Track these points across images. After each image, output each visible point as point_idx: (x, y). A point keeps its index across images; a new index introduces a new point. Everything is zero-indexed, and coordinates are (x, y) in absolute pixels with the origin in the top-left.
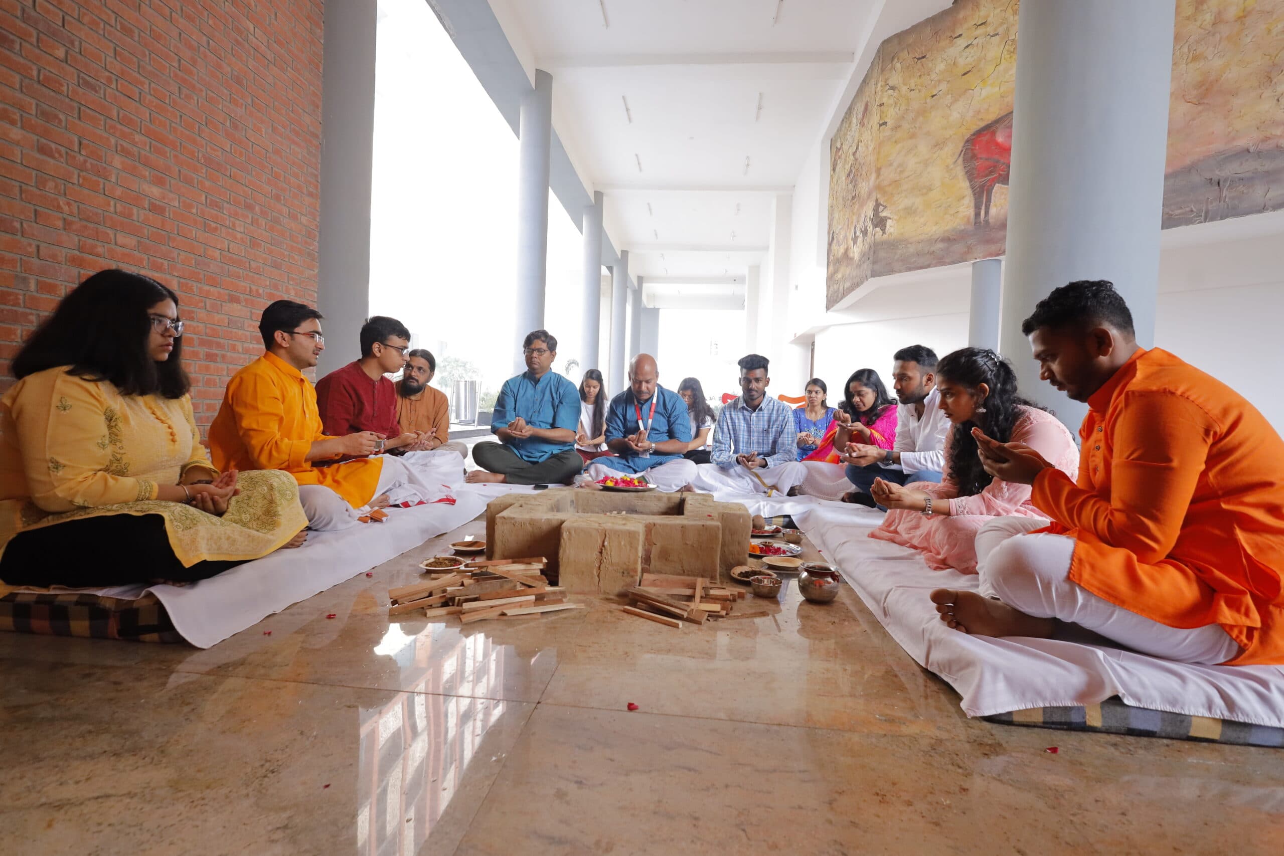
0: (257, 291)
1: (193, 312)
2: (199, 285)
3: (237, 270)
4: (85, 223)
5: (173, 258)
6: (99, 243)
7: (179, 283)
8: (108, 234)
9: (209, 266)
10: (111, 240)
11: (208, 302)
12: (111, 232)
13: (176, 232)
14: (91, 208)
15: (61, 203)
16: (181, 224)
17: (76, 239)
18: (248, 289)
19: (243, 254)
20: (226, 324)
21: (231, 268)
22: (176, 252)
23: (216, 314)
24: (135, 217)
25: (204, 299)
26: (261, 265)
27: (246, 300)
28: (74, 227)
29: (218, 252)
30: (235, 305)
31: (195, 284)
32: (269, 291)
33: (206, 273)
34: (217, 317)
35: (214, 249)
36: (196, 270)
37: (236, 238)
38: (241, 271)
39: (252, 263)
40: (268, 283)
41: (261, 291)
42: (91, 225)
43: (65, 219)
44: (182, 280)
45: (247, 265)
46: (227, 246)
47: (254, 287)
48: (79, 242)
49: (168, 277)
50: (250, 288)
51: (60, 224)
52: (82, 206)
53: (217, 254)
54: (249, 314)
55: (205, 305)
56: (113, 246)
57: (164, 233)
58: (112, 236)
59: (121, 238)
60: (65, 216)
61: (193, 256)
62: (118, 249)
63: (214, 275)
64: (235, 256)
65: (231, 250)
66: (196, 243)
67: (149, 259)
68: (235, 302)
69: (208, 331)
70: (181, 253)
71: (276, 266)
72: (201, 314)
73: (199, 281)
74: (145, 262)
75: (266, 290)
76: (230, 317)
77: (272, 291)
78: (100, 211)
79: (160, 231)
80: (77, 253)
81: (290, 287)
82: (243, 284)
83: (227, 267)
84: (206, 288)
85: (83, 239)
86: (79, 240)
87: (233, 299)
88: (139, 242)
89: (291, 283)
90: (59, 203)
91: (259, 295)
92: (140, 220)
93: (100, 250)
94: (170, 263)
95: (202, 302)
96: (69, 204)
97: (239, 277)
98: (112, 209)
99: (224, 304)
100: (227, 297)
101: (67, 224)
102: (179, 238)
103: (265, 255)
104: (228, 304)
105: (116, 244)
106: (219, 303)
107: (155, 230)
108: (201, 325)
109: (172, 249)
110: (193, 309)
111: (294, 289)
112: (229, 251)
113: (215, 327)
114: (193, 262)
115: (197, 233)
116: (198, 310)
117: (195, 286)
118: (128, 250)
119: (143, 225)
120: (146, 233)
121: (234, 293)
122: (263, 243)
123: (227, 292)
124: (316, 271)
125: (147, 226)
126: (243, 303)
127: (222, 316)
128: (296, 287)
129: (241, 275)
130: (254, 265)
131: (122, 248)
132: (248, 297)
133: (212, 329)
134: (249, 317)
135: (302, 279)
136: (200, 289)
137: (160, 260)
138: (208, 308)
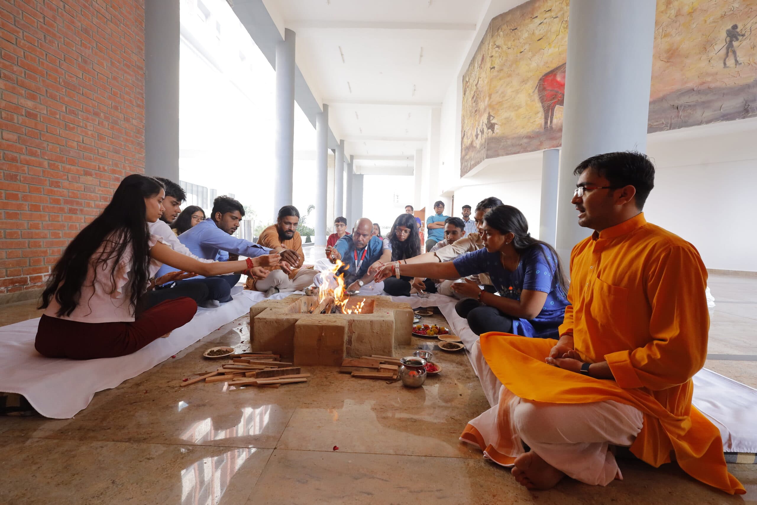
0: (104, 168)
1: (59, 182)
2: (63, 165)
3: (89, 154)
5: (44, 148)
9: (70, 153)
11: (70, 175)
13: (45, 130)
16: (48, 125)
18: (97, 167)
19: (93, 144)
20: (82, 189)
21: (85, 153)
23: (75, 183)
24: (16, 121)
25: (67, 174)
26: (106, 151)
27: (96, 174)
30: (89, 177)
31: (60, 164)
32: (112, 168)
33: (67, 157)
34: (76, 185)
35: (72, 141)
36: (60, 155)
37: (88, 134)
38: (92, 156)
39: (100, 150)
40: (111, 163)
41: (106, 168)
44: (50, 162)
45: (96, 151)
46: (81, 140)
47: (101, 166)
49: (41, 160)
50: (99, 166)
53: (75, 144)
54: (98, 183)
55: (68, 177)
57: (36, 131)
59: (6, 135)
61: (58, 146)
62: (4, 141)
63: (73, 158)
64: (87, 145)
65: (84, 142)
66: (60, 138)
67: (27, 148)
69: (70, 194)
70: (50, 144)
71: (117, 152)
72: (65, 183)
73: (63, 162)
74: (24, 151)
75: (110, 168)
76: (85, 185)
77: (115, 168)
79: (34, 130)
81: (126, 165)
82: (93, 163)
83: (82, 153)
84: (68, 166)
87: (87, 174)
88: (19, 137)
89: (127, 162)
91: (104, 170)
92: (20, 122)
99: (81, 177)
100: (83, 172)
102: (48, 134)
103: (108, 145)
104: (84, 177)
106: (78, 176)
107: (30, 129)
108: (65, 190)
109: (43, 142)
110: (60, 180)
111: (129, 166)
112: (83, 142)
113: (75, 192)
114: (58, 150)
115: (61, 131)
116: (63, 181)
117: (60, 165)
118: (11, 143)
119: (21, 126)
120: (24, 132)
121: (88, 170)
122: (107, 137)
123: (83, 169)
124: (144, 155)
125: (25, 127)
126: (94, 176)
127: (80, 185)
128: (130, 165)
129: (92, 158)
130: (101, 151)
131: (7, 141)
132: (98, 172)
133: (73, 193)
134: (99, 185)
135: (134, 160)
136: (64, 167)
137: (35, 149)
138: (70, 179)
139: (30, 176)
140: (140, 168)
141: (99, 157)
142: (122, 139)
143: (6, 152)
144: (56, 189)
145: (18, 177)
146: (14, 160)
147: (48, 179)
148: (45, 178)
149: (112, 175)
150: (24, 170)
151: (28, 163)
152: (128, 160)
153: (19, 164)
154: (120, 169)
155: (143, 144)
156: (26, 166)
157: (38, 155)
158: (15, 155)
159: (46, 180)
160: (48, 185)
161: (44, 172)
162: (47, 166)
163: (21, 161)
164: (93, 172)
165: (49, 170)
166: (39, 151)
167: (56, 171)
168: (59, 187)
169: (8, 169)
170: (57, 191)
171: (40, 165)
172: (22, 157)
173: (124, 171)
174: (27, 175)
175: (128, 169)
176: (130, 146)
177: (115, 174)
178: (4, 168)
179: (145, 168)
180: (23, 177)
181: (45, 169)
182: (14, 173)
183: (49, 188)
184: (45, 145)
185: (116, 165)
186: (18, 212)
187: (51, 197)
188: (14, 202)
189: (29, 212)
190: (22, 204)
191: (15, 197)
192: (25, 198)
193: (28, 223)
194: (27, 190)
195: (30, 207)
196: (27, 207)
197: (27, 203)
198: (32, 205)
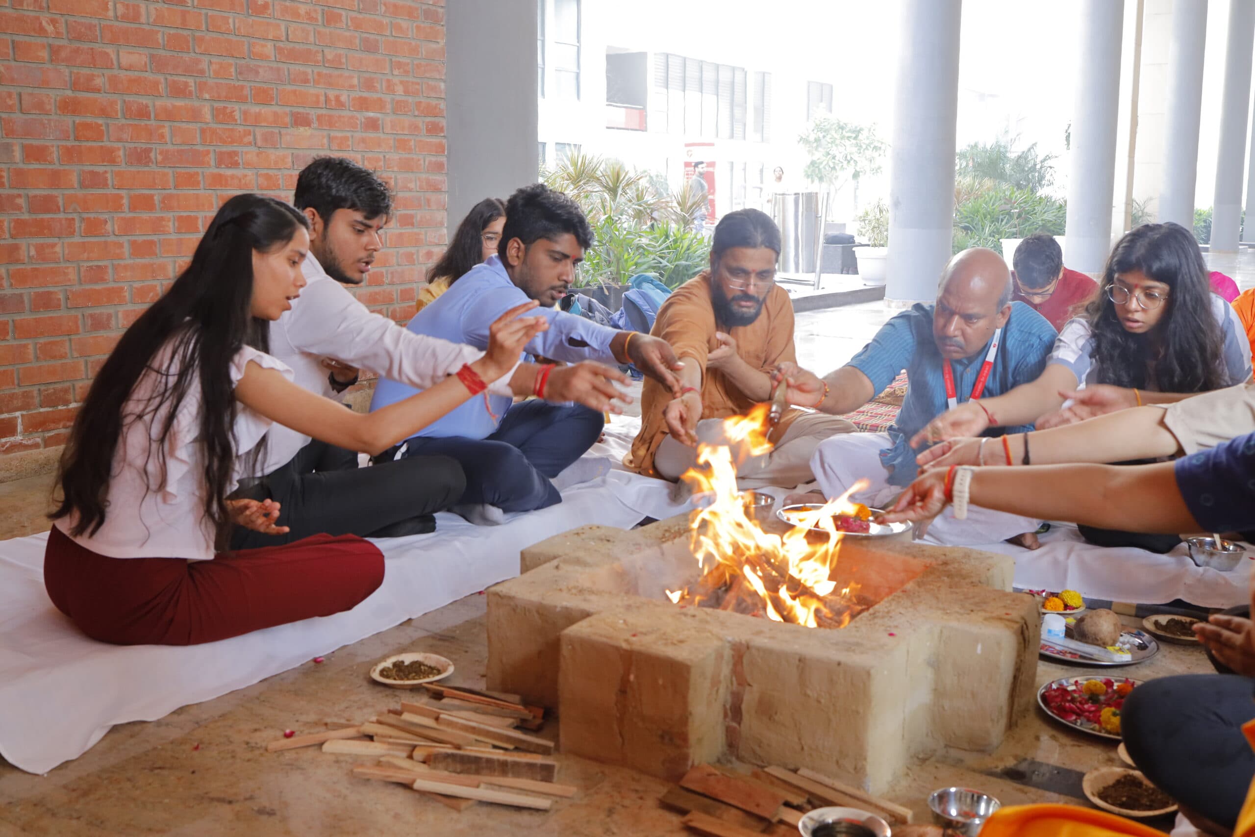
0: (337, 98)
1: (236, 153)
2: (244, 107)
3: (302, 69)
4: (76, 44)
5: (202, 72)
6: (96, 72)
7: (213, 108)
8: (107, 54)
9: (257, 73)
10: (112, 63)
11: (259, 132)
12: (110, 50)
13: (204, 27)
14: (83, 20)
15: (44, 23)
16: (210, 13)
17: (67, 72)
18: (322, 99)
19: (312, 39)
20: (290, 164)
21: (292, 67)
22: (206, 59)
23: (272, 151)
24: (143, 19)
25: (251, 128)
26: (342, 52)
27: (319, 118)
28: (63, 54)
29: (270, 45)
30: (302, 129)
31: (236, 107)
32: (357, 94)
33: (252, 84)
34: (273, 154)
35: (262, 42)
36: (237, 84)
37: (298, 15)
38: (309, 70)
39: (326, 51)
40: (355, 81)
41: (343, 98)
42: (85, 46)
43: (50, 46)
44: (216, 105)
45: (320, 57)
46: (284, 34)
47: (332, 94)
48: (71, 77)
49: (197, 104)
50: (326, 96)
51: (45, 54)
52: (71, 19)
53: (269, 49)
54: (325, 141)
55: (255, 139)
56: (116, 72)
57: (185, 33)
58: (114, 56)
59: (126, 58)
60: (51, 41)
61: (231, 61)
62: (123, 74)
63: (265, 86)
64: (297, 46)
65: (290, 37)
66: (234, 38)
67: (166, 79)
68: (302, 125)
69: (261, 180)
70: (214, 60)
71: (370, 47)
72: (248, 153)
73: (242, 100)
74: (162, 87)
75: (353, 94)
76: (295, 152)
77: (365, 94)
78: (95, 22)
79: (180, 31)
80: (69, 93)
81: (396, 80)
82: (312, 91)
83: (285, 66)
84: (255, 109)
85: (75, 70)
86: (71, 73)
87: (300, 121)
88: (152, 56)
89: (396, 72)
90: (41, 23)
91: (340, 105)
92: (151, 20)
93: (99, 82)
94: (198, 80)
95: (249, 134)
96: (53, 22)
97: (306, 81)
98: (111, 13)
99: (283, 131)
100: (288, 119)
101: (55, 51)
102: (209, 36)
103: (348, 34)
104: (291, 130)
105: (120, 68)
106: (276, 131)
107: (172, 31)
108: (249, 172)
109: (199, 56)
110: (235, 149)
111: (401, 82)
112: (287, 39)
113: (271, 172)
114: (233, 70)
115: (237, 21)
116: (245, 149)
117: (237, 109)
118: (136, 73)
119: (156, 28)
120: (160, 41)
121: (301, 110)
122: (343, 13)
123: (288, 109)
124: (442, 42)
125: (162, 29)
126: (315, 125)
127: (280, 153)
128: (405, 79)
129: (310, 77)
130: (330, 54)
131: (128, 73)
132: (324, 112)
133: (268, 177)
134: (326, 146)
135: (415, 62)
136: (245, 113)
137: (183, 79)
138: (259, 143)
139: (176, 147)
140: (431, 83)
141: (325, 71)
142: (383, 8)
143: (127, 98)
144: (229, 172)
145: (152, 155)
146: (143, 113)
147: (211, 148)
148: (206, 148)
149: (358, 115)
150: (162, 136)
151: (170, 116)
152: (399, 65)
153: (152, 123)
154: (379, 95)
155: (441, 10)
156: (167, 124)
157: (191, 92)
158: (144, 100)
159: (208, 152)
160: (212, 163)
161: (203, 131)
162: (208, 117)
163: (156, 116)
164: (313, 113)
165: (214, 126)
166: (191, 81)
167: (230, 127)
168: (235, 165)
169: (131, 139)
170: (233, 177)
171: (195, 116)
172: (159, 103)
173: (388, 98)
174: (170, 147)
175: (400, 89)
176: (404, 24)
177: (367, 110)
178: (125, 136)
179: (444, 81)
180: (161, 153)
181: (204, 126)
182: (144, 146)
183: (216, 171)
184: (204, 65)
185: (369, 85)
186: (155, 238)
187: (219, 192)
188: (145, 215)
189: (174, 237)
190: (162, 219)
191: (146, 203)
192: (167, 204)
193: (175, 262)
194: (172, 184)
195: (176, 225)
196: (171, 224)
197: (170, 215)
198: (180, 218)
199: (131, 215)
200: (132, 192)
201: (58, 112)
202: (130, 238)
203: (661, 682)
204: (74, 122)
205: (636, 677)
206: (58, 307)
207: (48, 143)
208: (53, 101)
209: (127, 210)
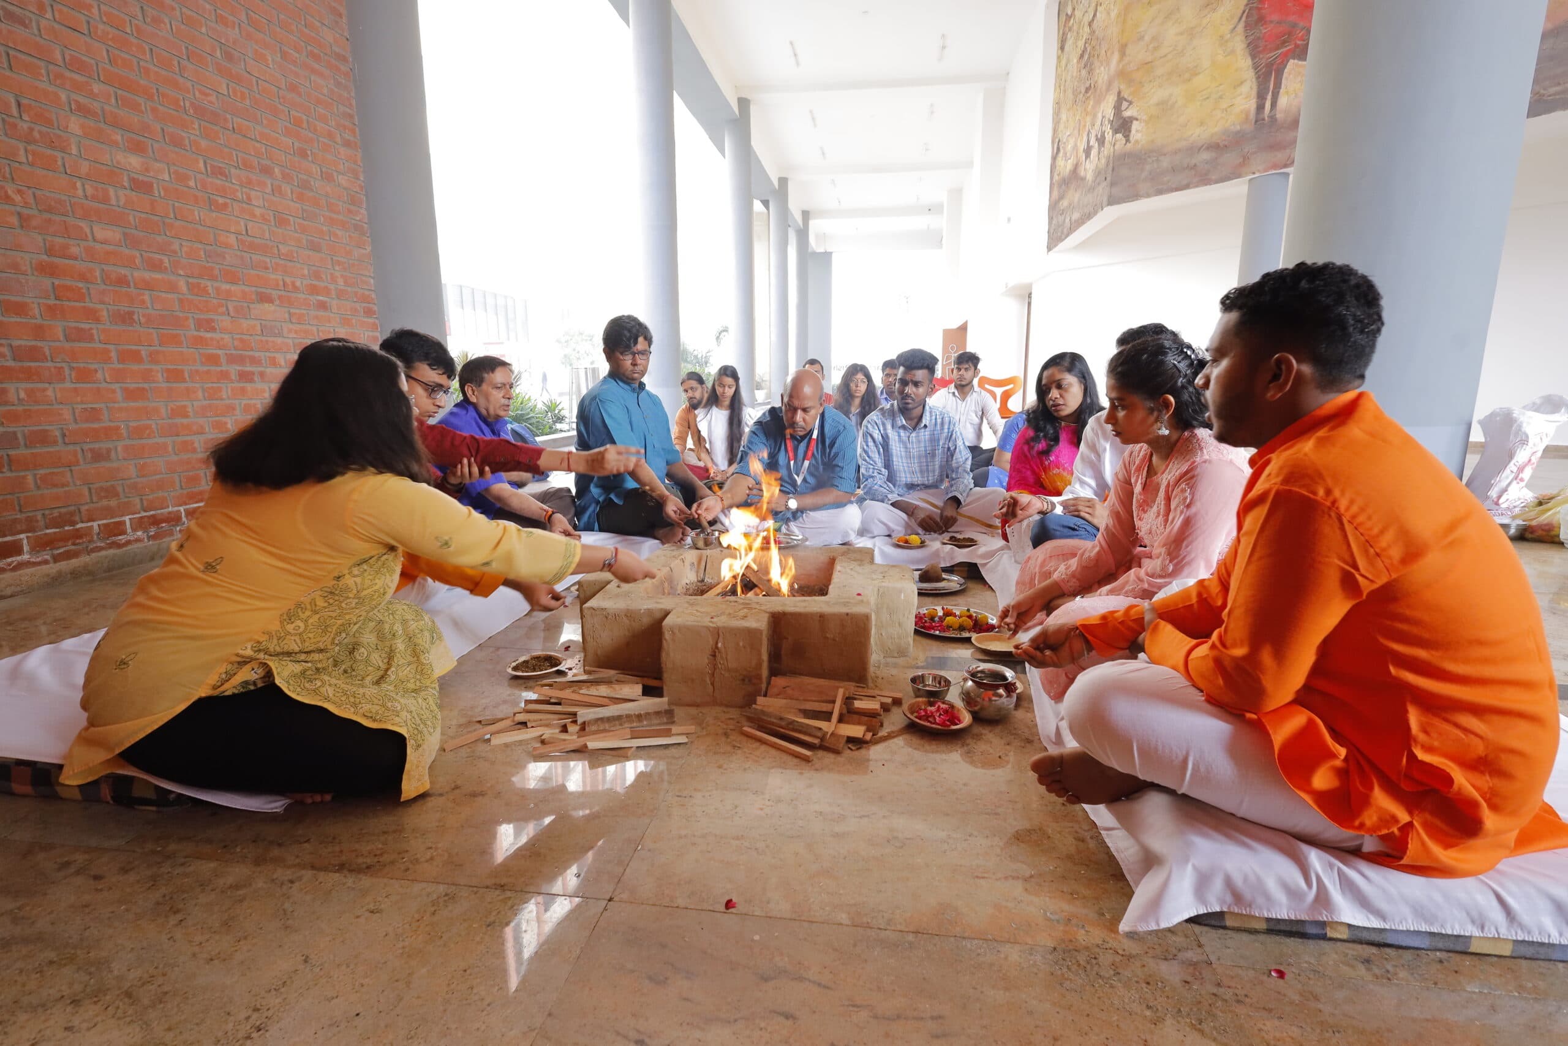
0: (293, 283)
1: (212, 320)
2: (216, 284)
3: (262, 258)
4: (46, 216)
5: (175, 252)
6: (72, 242)
8: (81, 228)
9: (224, 258)
10: (86, 235)
11: (230, 305)
12: (82, 224)
13: (172, 216)
14: (52, 195)
15: (10, 192)
16: (176, 204)
17: (40, 239)
18: (281, 283)
19: (267, 235)
20: (259, 332)
21: (253, 256)
22: (177, 242)
23: (243, 321)
24: (113, 201)
25: (224, 302)
26: (293, 248)
27: (280, 297)
28: (34, 223)
29: (233, 237)
30: (266, 305)
31: (209, 283)
32: (309, 282)
33: (221, 267)
34: (245, 323)
35: (227, 234)
36: (208, 265)
37: (254, 216)
38: (268, 260)
39: (280, 246)
40: (306, 272)
41: (298, 284)
42: (57, 218)
43: (19, 214)
44: (190, 280)
45: (275, 250)
46: (244, 228)
47: (288, 280)
48: (45, 244)
49: (173, 278)
51: (15, 220)
52: (38, 192)
53: (232, 239)
54: (287, 316)
55: (227, 309)
56: (91, 244)
57: (156, 218)
58: (88, 231)
59: (100, 234)
60: (18, 209)
61: (200, 246)
62: (98, 246)
63: (233, 269)
64: (255, 239)
65: (249, 233)
66: (201, 228)
67: (142, 255)
68: (266, 302)
69: (236, 343)
70: (184, 243)
71: (315, 247)
72: (224, 321)
73: (213, 278)
74: (139, 261)
75: (305, 282)
76: (263, 322)
77: (314, 282)
78: (64, 197)
79: (151, 216)
80: (45, 257)
81: (338, 274)
82: (273, 276)
83: (247, 256)
84: (225, 286)
85: (49, 238)
86: (44, 240)
87: (264, 298)
88: (125, 234)
89: (337, 268)
90: (6, 192)
91: (296, 289)
92: (121, 203)
93: (75, 250)
94: (171, 258)
95: (222, 306)
96: (20, 192)
97: (267, 268)
98: (80, 192)
99: (252, 306)
100: (254, 297)
101: (24, 221)
102: (178, 223)
103: (297, 235)
104: (257, 305)
105: (95, 240)
106: (246, 304)
107: (143, 216)
108: (226, 336)
109: (171, 239)
110: (212, 317)
111: (342, 276)
112: (247, 234)
113: (244, 337)
114: (202, 253)
115: (201, 214)
116: (220, 318)
117: (210, 285)
118: (112, 247)
119: (127, 211)
120: (132, 222)
121: (263, 290)
122: (291, 219)
123: (254, 289)
124: (369, 249)
125: (133, 212)
126: (277, 302)
127: (252, 322)
128: (344, 274)
129: (269, 265)
130: (284, 249)
131: (103, 245)
132: (283, 293)
133: (242, 340)
134: (288, 319)
135: (351, 262)
136: (217, 289)
137: (157, 256)
138: (232, 314)
139: (158, 312)
140: (364, 278)
141: (282, 262)
142: (322, 219)
143: (105, 267)
144: (208, 335)
145: (136, 317)
146: (122, 281)
147: (190, 315)
148: (185, 314)
149: (311, 298)
150: (143, 302)
151: (148, 286)
152: (339, 263)
153: (132, 289)
154: (326, 284)
155: (366, 226)
156: (147, 292)
157: (166, 268)
158: (123, 271)
159: (187, 318)
160: (193, 326)
161: (181, 301)
162: (184, 288)
163: (135, 284)
164: (275, 293)
165: (190, 297)
166: (166, 260)
167: (204, 299)
168: (213, 329)
169: (114, 302)
170: (212, 339)
171: (173, 288)
172: (136, 274)
173: (332, 287)
174: (151, 311)
175: (341, 282)
176: (340, 233)
177: (318, 294)
178: (107, 299)
179: (373, 278)
180: (144, 316)
181: (181, 296)
182: (127, 309)
183: (196, 333)
184: (176, 247)
185: (317, 276)
186: (146, 386)
187: (201, 351)
188: (135, 367)
189: (165, 385)
190: (151, 370)
191: (136, 357)
192: (153, 358)
193: (167, 406)
194: (157, 342)
195: (165, 375)
196: (160, 375)
197: (158, 367)
198: (168, 371)
199: (121, 366)
200: (120, 347)
201: (36, 273)
202: (122, 385)
203: (741, 644)
204: (53, 283)
205: (724, 644)
206: (55, 442)
207: (28, 300)
208: (28, 263)
209: (116, 362)
